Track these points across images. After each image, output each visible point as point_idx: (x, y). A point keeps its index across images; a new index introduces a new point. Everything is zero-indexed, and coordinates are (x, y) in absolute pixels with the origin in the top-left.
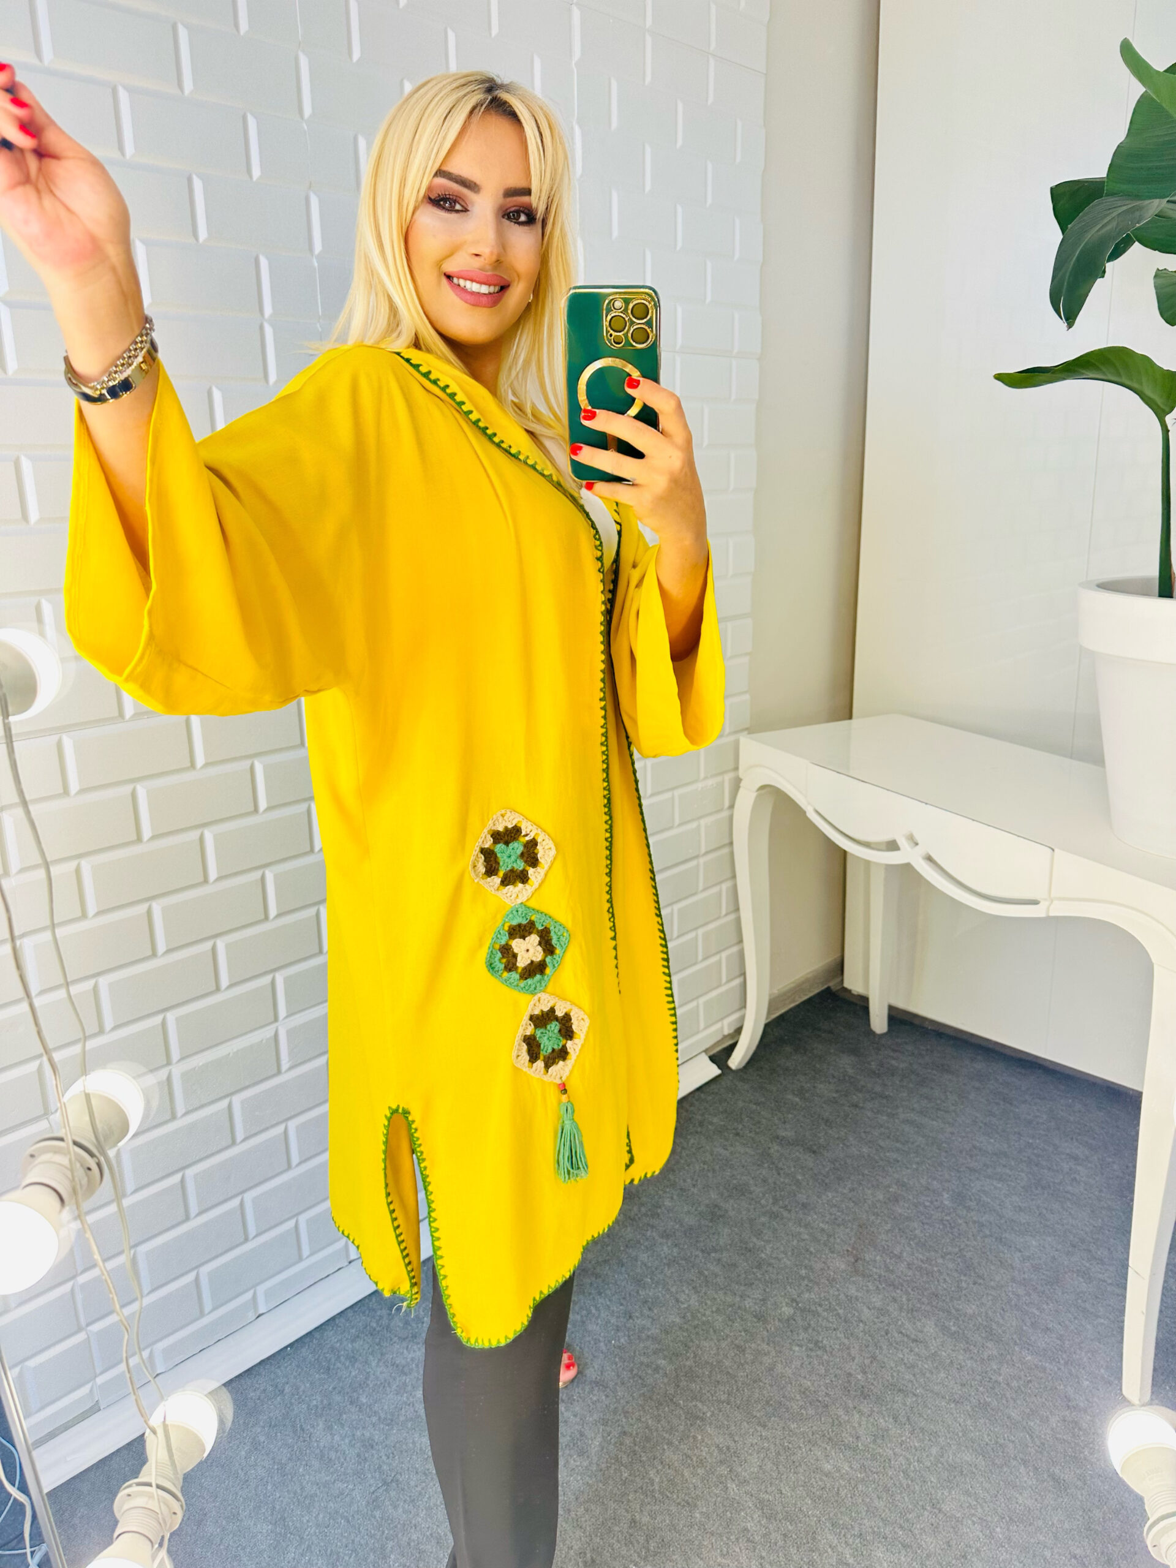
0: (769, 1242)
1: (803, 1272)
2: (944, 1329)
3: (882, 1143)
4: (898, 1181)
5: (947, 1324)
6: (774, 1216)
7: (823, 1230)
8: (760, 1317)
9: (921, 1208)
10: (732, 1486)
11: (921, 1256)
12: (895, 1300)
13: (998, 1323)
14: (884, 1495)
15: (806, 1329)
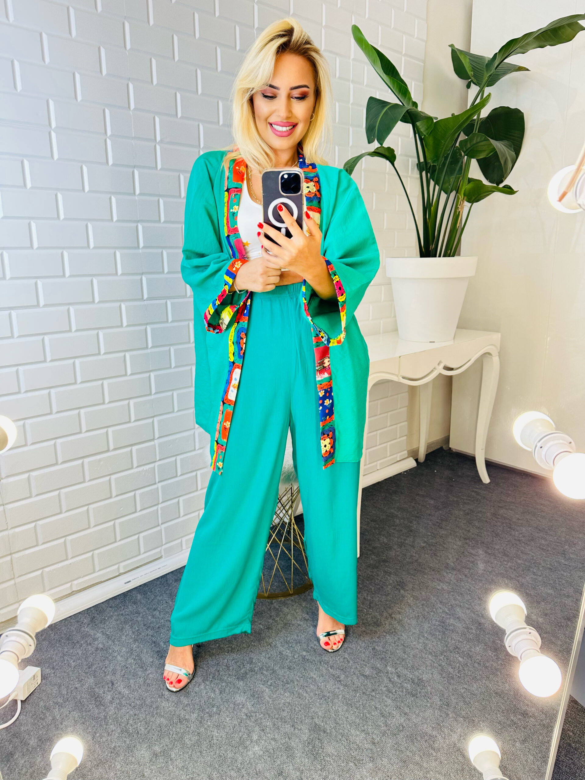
0: (416, 524)
1: (430, 534)
2: (486, 552)
3: (462, 497)
4: (469, 509)
5: (487, 551)
6: (417, 517)
7: (437, 522)
8: (413, 547)
9: (479, 517)
10: (402, 592)
11: (477, 531)
12: (467, 543)
13: (508, 552)
14: (460, 595)
15: (431, 550)
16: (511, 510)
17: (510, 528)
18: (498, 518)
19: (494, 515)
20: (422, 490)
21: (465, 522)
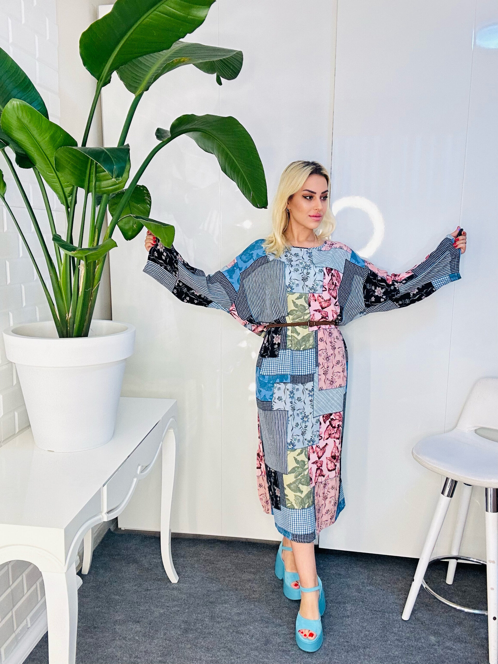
16: (225, 603)
17: (237, 632)
18: (219, 622)
19: (212, 618)
20: (117, 612)
21: (189, 646)
